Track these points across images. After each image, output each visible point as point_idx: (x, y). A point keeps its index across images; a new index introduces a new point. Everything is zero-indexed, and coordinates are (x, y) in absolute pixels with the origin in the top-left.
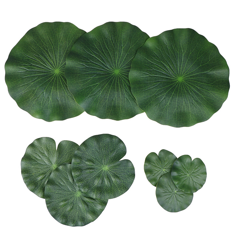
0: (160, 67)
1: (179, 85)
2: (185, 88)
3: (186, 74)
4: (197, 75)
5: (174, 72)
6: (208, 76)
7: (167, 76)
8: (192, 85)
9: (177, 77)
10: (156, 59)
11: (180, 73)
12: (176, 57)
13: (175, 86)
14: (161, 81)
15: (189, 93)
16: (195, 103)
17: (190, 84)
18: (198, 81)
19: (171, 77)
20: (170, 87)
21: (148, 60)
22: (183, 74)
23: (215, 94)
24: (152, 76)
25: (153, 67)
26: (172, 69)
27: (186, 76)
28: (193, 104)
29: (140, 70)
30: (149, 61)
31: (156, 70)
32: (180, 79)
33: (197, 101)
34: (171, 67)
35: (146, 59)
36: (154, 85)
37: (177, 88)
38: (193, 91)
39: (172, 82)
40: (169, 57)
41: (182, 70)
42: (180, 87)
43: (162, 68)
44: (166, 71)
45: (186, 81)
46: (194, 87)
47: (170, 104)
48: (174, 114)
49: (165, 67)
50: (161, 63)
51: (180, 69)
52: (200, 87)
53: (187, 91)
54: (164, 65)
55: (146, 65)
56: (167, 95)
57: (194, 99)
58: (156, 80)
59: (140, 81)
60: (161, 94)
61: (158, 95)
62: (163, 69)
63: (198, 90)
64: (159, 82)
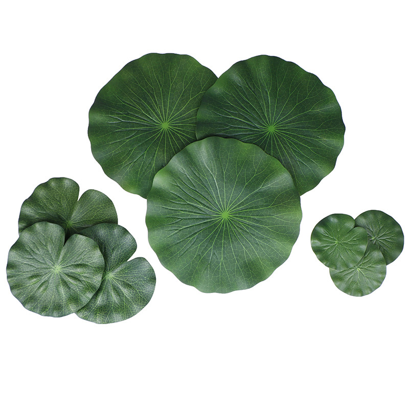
0: (189, 211)
1: (226, 225)
2: (237, 226)
3: (230, 204)
4: (247, 199)
5: (211, 209)
6: (262, 194)
7: (204, 219)
8: (245, 218)
9: (219, 214)
10: (179, 201)
11: (221, 206)
12: (206, 187)
13: (222, 229)
14: (198, 230)
15: (246, 231)
16: (260, 242)
17: (242, 218)
18: (252, 208)
19: (211, 218)
20: (215, 233)
21: (167, 207)
22: (227, 206)
23: (283, 218)
24: (182, 229)
25: (178, 215)
26: (207, 207)
27: (232, 207)
28: (257, 244)
29: (163, 228)
30: (169, 208)
31: (185, 218)
32: (225, 215)
33: (262, 238)
34: (205, 204)
35: (164, 207)
36: (191, 242)
37: (226, 230)
38: (251, 226)
39: (215, 226)
40: (196, 191)
41: (223, 201)
42: (230, 228)
43: (192, 212)
44: (201, 212)
45: (234, 214)
46: (249, 219)
47: (224, 258)
48: (237, 271)
49: (196, 207)
50: (188, 204)
51: (219, 201)
52: (257, 216)
53: (241, 229)
54: (193, 206)
55: (168, 216)
56: (215, 248)
57: (257, 237)
58: (191, 232)
59: (168, 245)
60: (206, 249)
61: (203, 253)
62: (194, 213)
63: (257, 221)
64: (196, 233)
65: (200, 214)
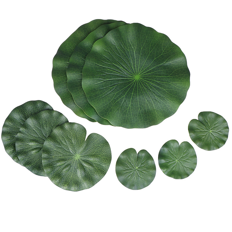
0: (113, 70)
1: (137, 84)
2: (144, 85)
3: (142, 70)
4: (154, 69)
5: (128, 72)
6: (165, 67)
7: (122, 77)
8: (150, 81)
9: (133, 76)
10: (107, 62)
11: (135, 71)
12: (127, 56)
13: (133, 86)
14: (117, 84)
15: (149, 89)
16: (158, 99)
17: (148, 80)
18: (156, 75)
19: (127, 78)
20: (128, 87)
21: (99, 65)
22: (139, 72)
23: (176, 85)
24: (106, 81)
25: (105, 71)
26: (126, 69)
27: (143, 72)
28: (155, 99)
29: (93, 77)
30: (100, 65)
31: (110, 74)
32: (137, 77)
33: (159, 96)
34: (125, 67)
35: (97, 64)
36: (111, 90)
37: (136, 87)
38: (153, 87)
39: (129, 83)
40: (120, 57)
41: (137, 68)
42: (139, 85)
43: (115, 71)
45: (143, 77)
46: (153, 82)
47: (132, 105)
48: (138, 115)
49: (118, 68)
50: (113, 65)
51: (134, 67)
52: (159, 81)
53: (146, 87)
54: (116, 67)
55: (98, 70)
56: (126, 97)
57: (156, 95)
58: (112, 84)
59: (95, 89)
60: (120, 97)
61: (117, 99)
62: (116, 71)
63: (159, 84)
64: (115, 85)
65: (120, 73)
